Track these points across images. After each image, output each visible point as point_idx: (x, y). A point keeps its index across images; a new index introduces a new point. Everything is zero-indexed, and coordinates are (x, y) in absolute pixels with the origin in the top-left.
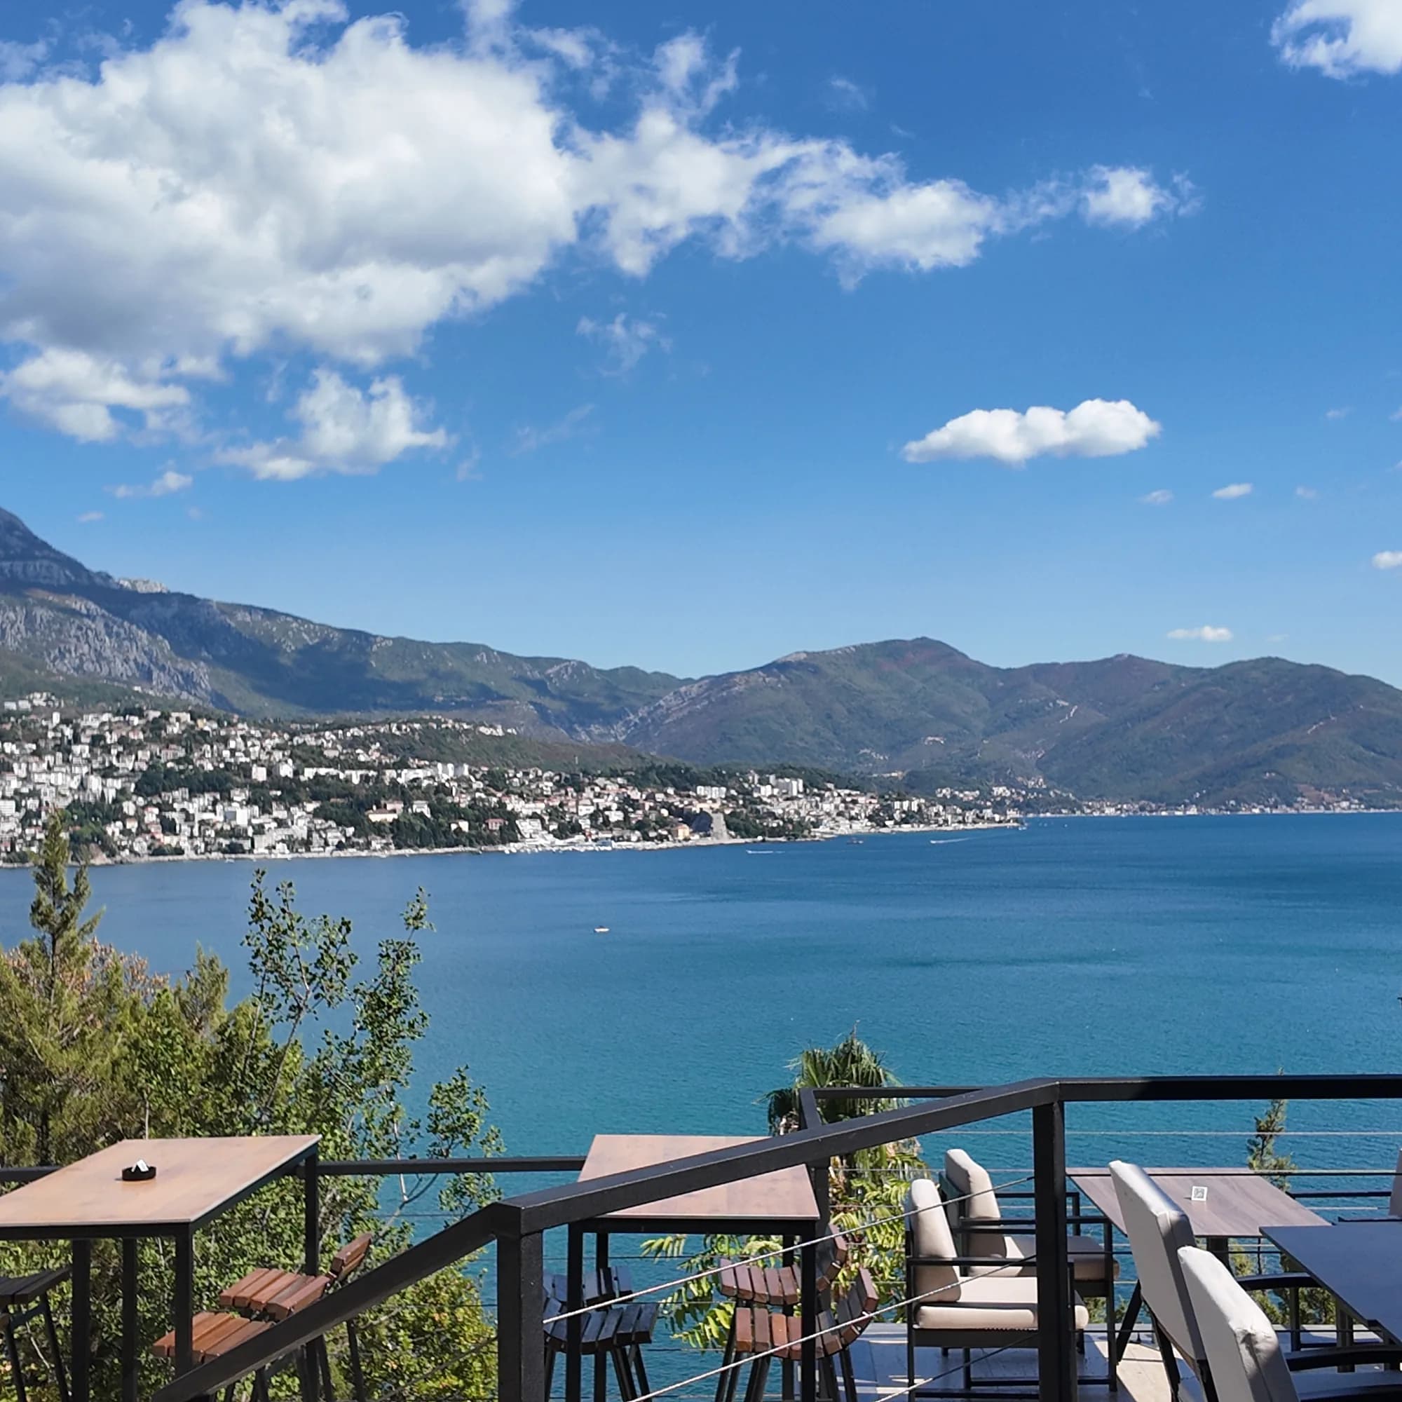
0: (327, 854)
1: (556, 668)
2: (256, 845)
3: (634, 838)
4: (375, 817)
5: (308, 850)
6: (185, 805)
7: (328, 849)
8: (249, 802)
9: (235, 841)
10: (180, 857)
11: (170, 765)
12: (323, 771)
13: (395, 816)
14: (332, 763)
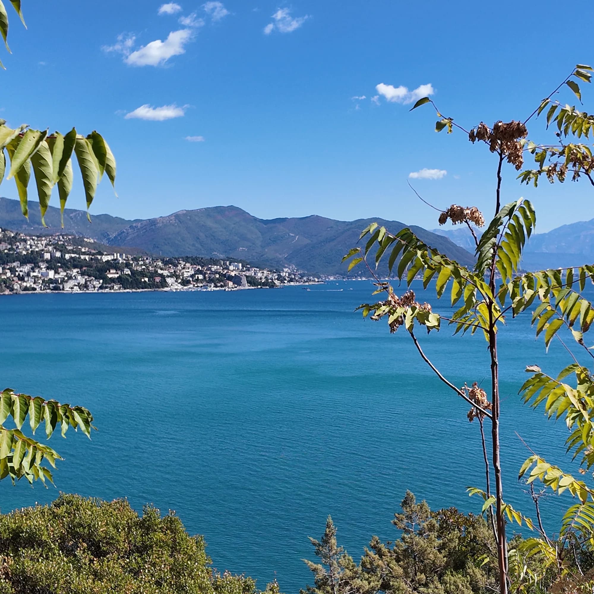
0: (96, 291)
1: (74, 214)
2: (65, 287)
3: (212, 286)
4: (110, 276)
5: (88, 290)
6: (21, 269)
7: (96, 289)
8: (48, 268)
9: (56, 285)
10: (35, 292)
11: (6, 251)
12: (73, 255)
13: (118, 275)
14: (74, 252)
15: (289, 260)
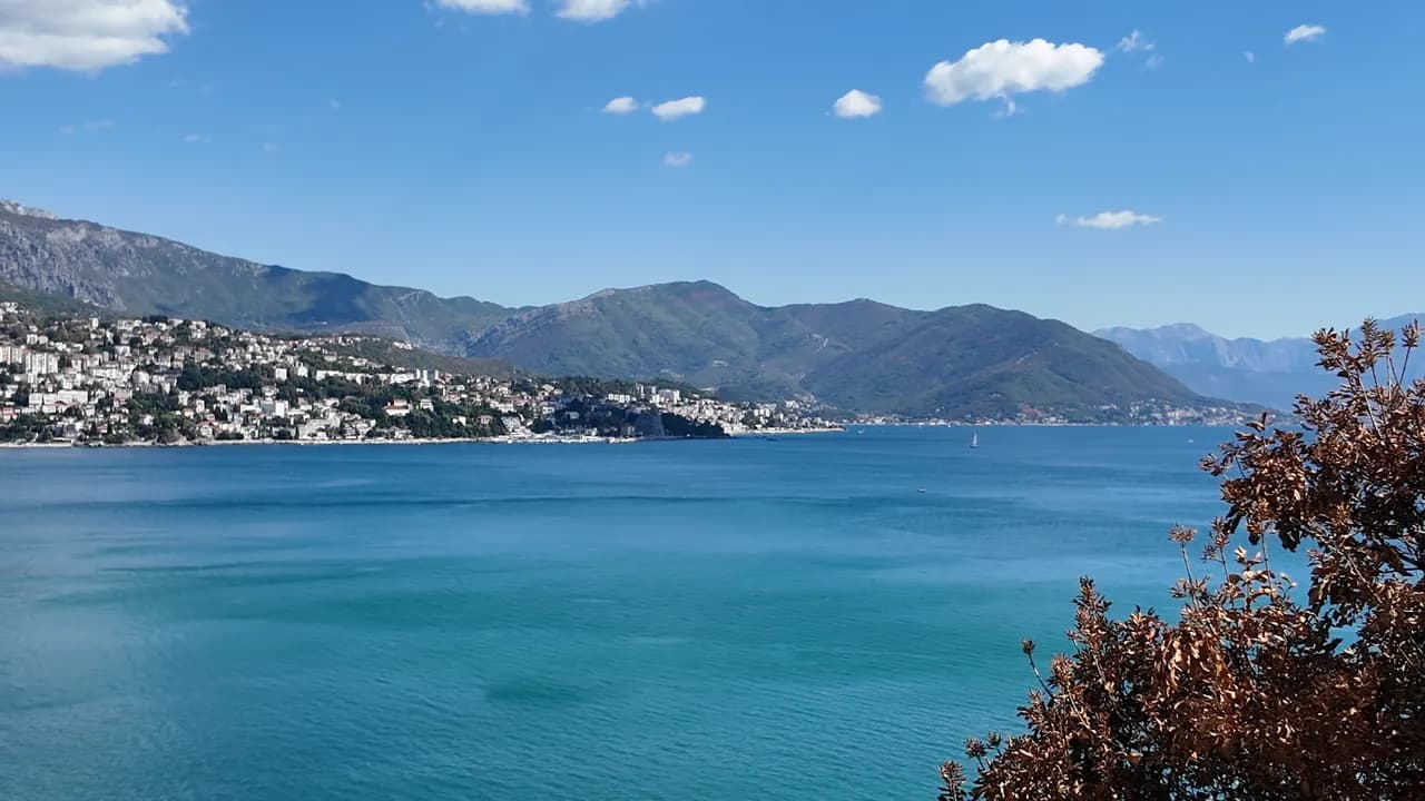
0: (359, 441)
1: (407, 296)
2: (300, 432)
3: (594, 434)
4: (391, 412)
5: (344, 438)
6: (227, 398)
7: (360, 437)
8: (278, 397)
9: (283, 428)
10: (241, 442)
11: (204, 365)
12: (331, 373)
13: (407, 411)
14: (335, 366)
15: (806, 385)
